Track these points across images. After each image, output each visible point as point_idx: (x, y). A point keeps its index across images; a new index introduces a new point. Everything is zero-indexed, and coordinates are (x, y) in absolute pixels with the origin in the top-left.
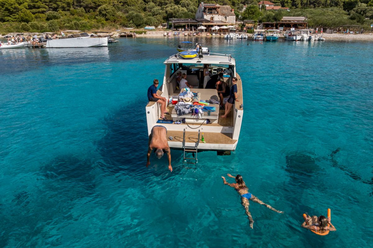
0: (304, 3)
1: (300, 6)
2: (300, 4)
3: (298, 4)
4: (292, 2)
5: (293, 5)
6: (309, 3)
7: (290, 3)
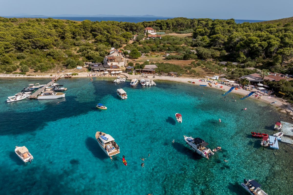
0: (174, 25)
1: (172, 27)
2: (172, 26)
3: (170, 26)
4: (166, 25)
5: (167, 27)
6: (177, 25)
7: (166, 26)
